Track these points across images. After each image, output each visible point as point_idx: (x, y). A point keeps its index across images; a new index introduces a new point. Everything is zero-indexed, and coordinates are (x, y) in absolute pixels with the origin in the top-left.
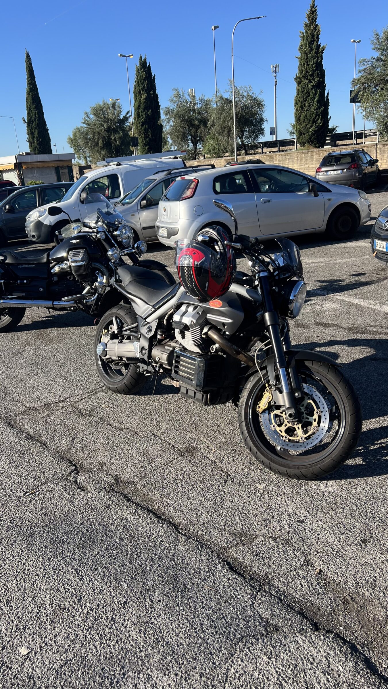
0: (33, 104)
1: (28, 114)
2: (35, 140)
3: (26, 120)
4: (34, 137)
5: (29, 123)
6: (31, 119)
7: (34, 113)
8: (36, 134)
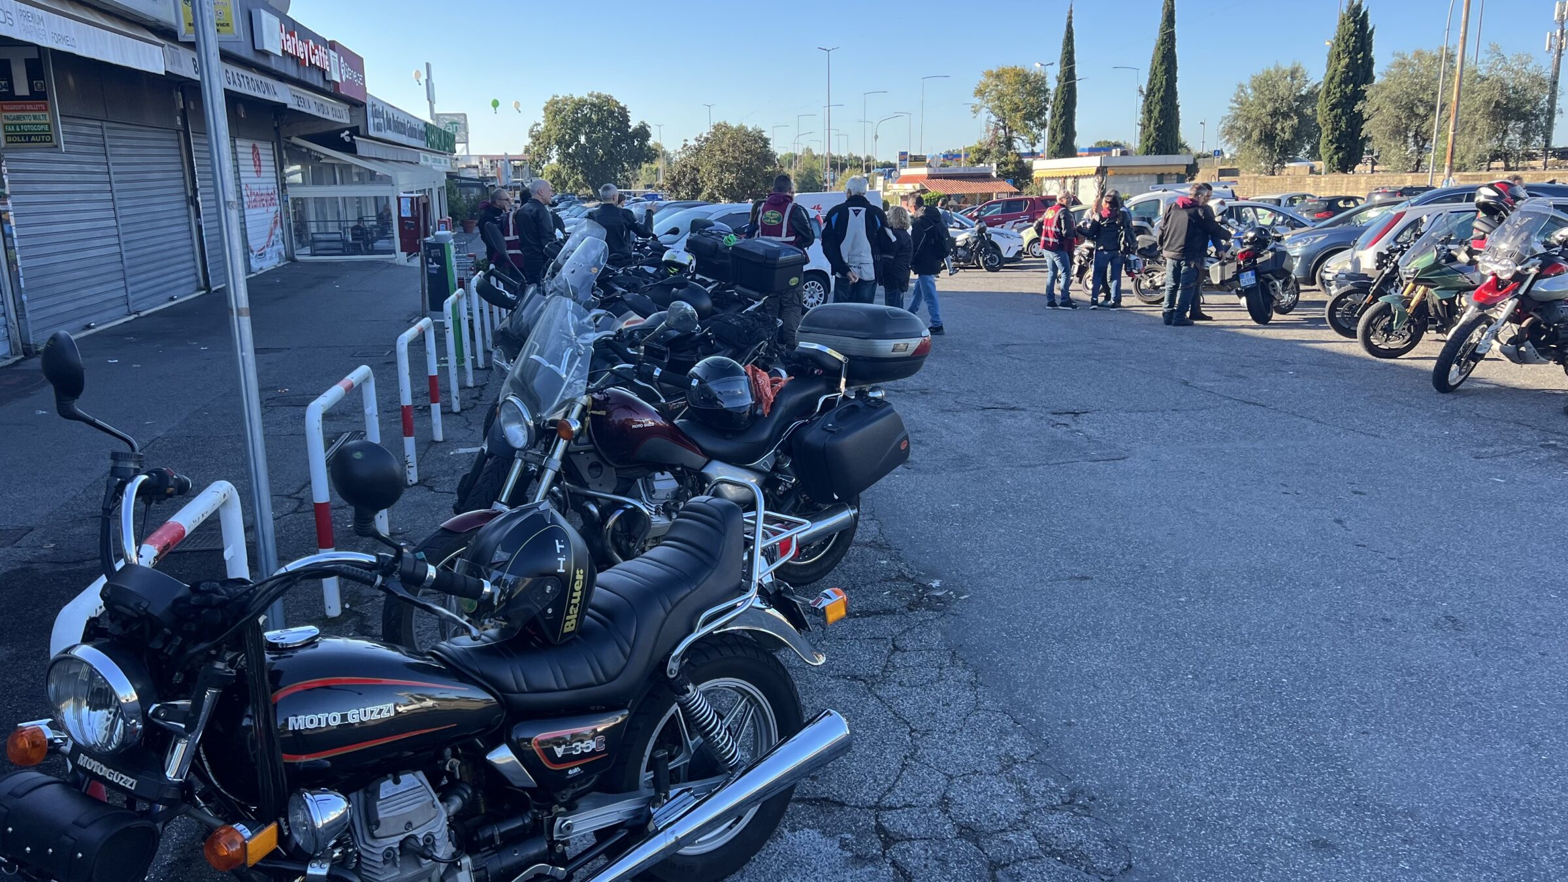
0: (1161, 64)
1: (1151, 81)
2: (1153, 122)
3: (1145, 90)
4: (1151, 118)
5: (1150, 95)
6: (1152, 89)
7: (1162, 78)
8: (1156, 114)
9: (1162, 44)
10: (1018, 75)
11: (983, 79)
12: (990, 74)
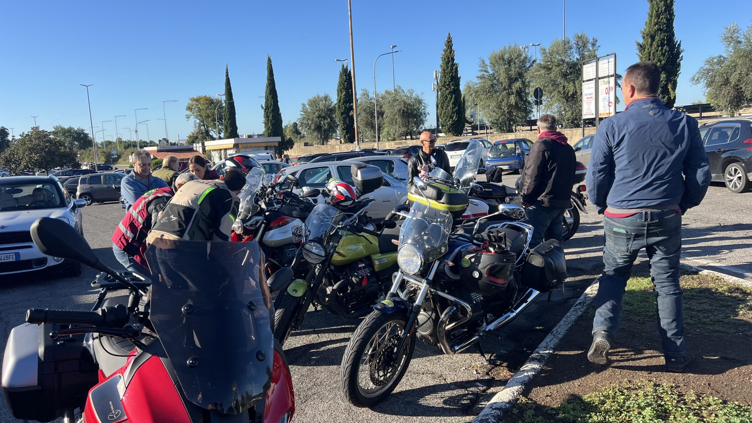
0: (270, 94)
1: (266, 102)
2: (269, 122)
3: (264, 106)
4: (268, 120)
5: (266, 109)
6: (267, 106)
7: (271, 101)
8: (270, 118)
9: (269, 85)
10: (207, 100)
11: (190, 102)
12: (193, 100)
